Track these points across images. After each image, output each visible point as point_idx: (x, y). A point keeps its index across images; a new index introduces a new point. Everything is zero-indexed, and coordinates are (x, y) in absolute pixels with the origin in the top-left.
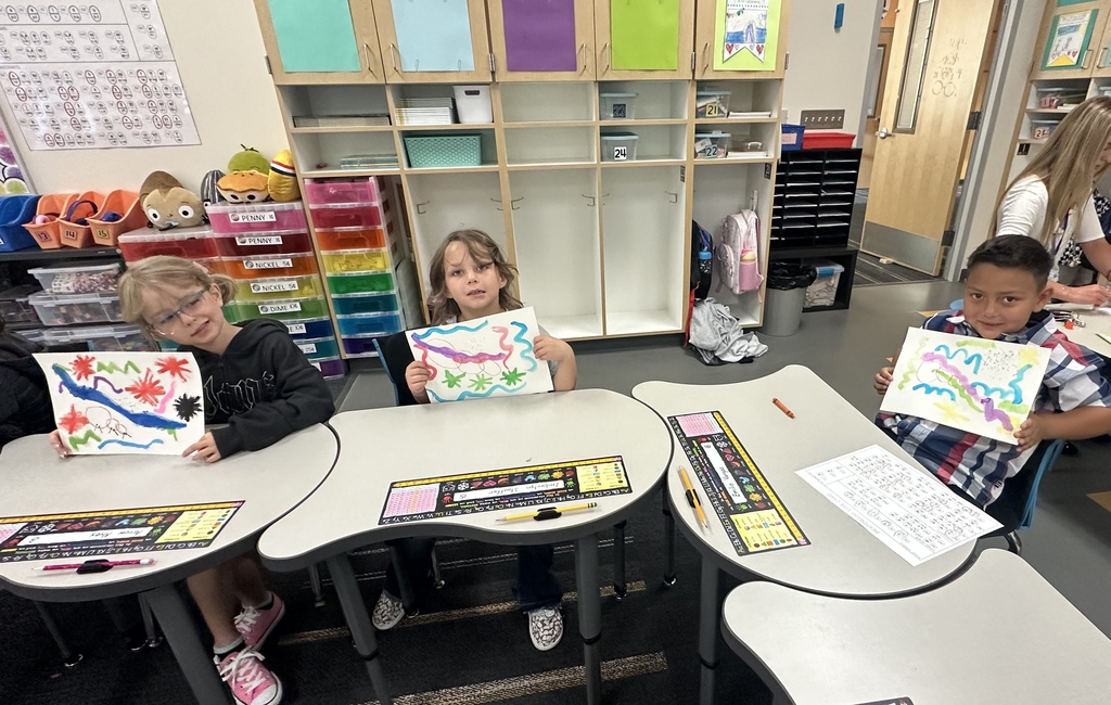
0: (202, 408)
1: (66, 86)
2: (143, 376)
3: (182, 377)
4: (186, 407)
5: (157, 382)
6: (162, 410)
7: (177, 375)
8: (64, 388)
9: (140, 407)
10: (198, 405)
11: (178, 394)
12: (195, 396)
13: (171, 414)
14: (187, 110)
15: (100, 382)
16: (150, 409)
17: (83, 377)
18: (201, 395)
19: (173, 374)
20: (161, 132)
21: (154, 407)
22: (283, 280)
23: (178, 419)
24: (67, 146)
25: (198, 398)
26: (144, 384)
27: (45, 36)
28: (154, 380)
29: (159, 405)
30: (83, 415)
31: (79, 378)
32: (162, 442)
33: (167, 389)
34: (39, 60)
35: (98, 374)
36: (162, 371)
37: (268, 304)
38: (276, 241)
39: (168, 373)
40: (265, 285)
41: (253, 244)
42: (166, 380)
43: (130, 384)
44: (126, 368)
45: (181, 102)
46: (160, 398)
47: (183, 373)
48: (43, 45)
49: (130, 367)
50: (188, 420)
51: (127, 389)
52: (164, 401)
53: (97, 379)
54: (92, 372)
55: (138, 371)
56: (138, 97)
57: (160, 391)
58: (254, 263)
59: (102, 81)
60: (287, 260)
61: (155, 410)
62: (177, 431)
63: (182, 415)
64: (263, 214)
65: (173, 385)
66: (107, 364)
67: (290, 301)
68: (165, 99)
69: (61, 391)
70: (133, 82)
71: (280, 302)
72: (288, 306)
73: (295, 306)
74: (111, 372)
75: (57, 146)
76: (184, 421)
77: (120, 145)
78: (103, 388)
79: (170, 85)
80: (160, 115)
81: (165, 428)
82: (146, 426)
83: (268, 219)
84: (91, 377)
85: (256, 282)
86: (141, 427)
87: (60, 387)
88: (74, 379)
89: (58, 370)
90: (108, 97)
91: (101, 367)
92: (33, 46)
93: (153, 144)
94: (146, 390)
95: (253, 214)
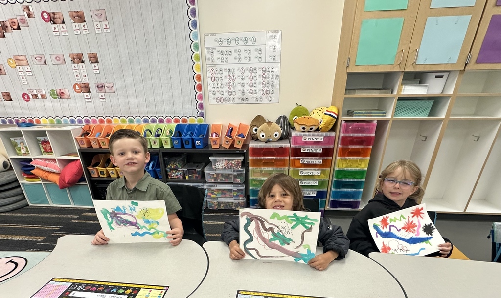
0: (435, 227)
1: (232, 75)
2: (406, 220)
3: (421, 216)
4: (428, 229)
5: (412, 222)
6: (418, 234)
7: (419, 216)
8: (378, 235)
9: (409, 236)
10: (432, 227)
11: (423, 225)
12: (429, 224)
13: (423, 235)
14: (278, 87)
15: (392, 228)
16: (413, 235)
17: (385, 227)
18: (432, 222)
19: (418, 216)
20: (264, 97)
21: (414, 234)
22: (315, 170)
23: (427, 236)
24: (224, 103)
25: (431, 224)
26: (408, 224)
27: (230, 52)
28: (411, 222)
29: (416, 232)
30: (388, 246)
31: (383, 228)
32: (424, 249)
33: (417, 224)
34: (225, 63)
35: (391, 224)
36: (413, 216)
37: (304, 180)
38: (319, 151)
39: (416, 216)
40: (306, 171)
41: (308, 151)
42: (415, 220)
43: (402, 226)
44: (400, 218)
45: (276, 82)
46: (416, 229)
47: (421, 215)
48: (228, 56)
49: (402, 217)
50: (432, 235)
51: (402, 228)
52: (418, 230)
53: (390, 226)
54: (388, 224)
55: (405, 218)
56: (260, 80)
57: (415, 226)
58: (305, 160)
59: (247, 73)
60: (320, 160)
61: (416, 235)
62: (429, 241)
63: (428, 233)
64: (318, 137)
65: (419, 222)
66: (393, 219)
67: (314, 180)
68: (270, 81)
69: (377, 237)
70: (260, 73)
71: (310, 180)
72: (313, 182)
73: (316, 183)
74: (395, 222)
75: (220, 103)
76: (430, 236)
77: (245, 102)
78: (394, 230)
79: (274, 74)
80: (266, 89)
81: (423, 242)
82: (414, 244)
83: (319, 140)
84: (388, 226)
85: (303, 170)
86: (412, 245)
87: (377, 235)
88: (381, 229)
89: (375, 227)
90: (247, 80)
91: (391, 220)
92: (224, 57)
93: (259, 102)
94: (409, 227)
95: (314, 137)
